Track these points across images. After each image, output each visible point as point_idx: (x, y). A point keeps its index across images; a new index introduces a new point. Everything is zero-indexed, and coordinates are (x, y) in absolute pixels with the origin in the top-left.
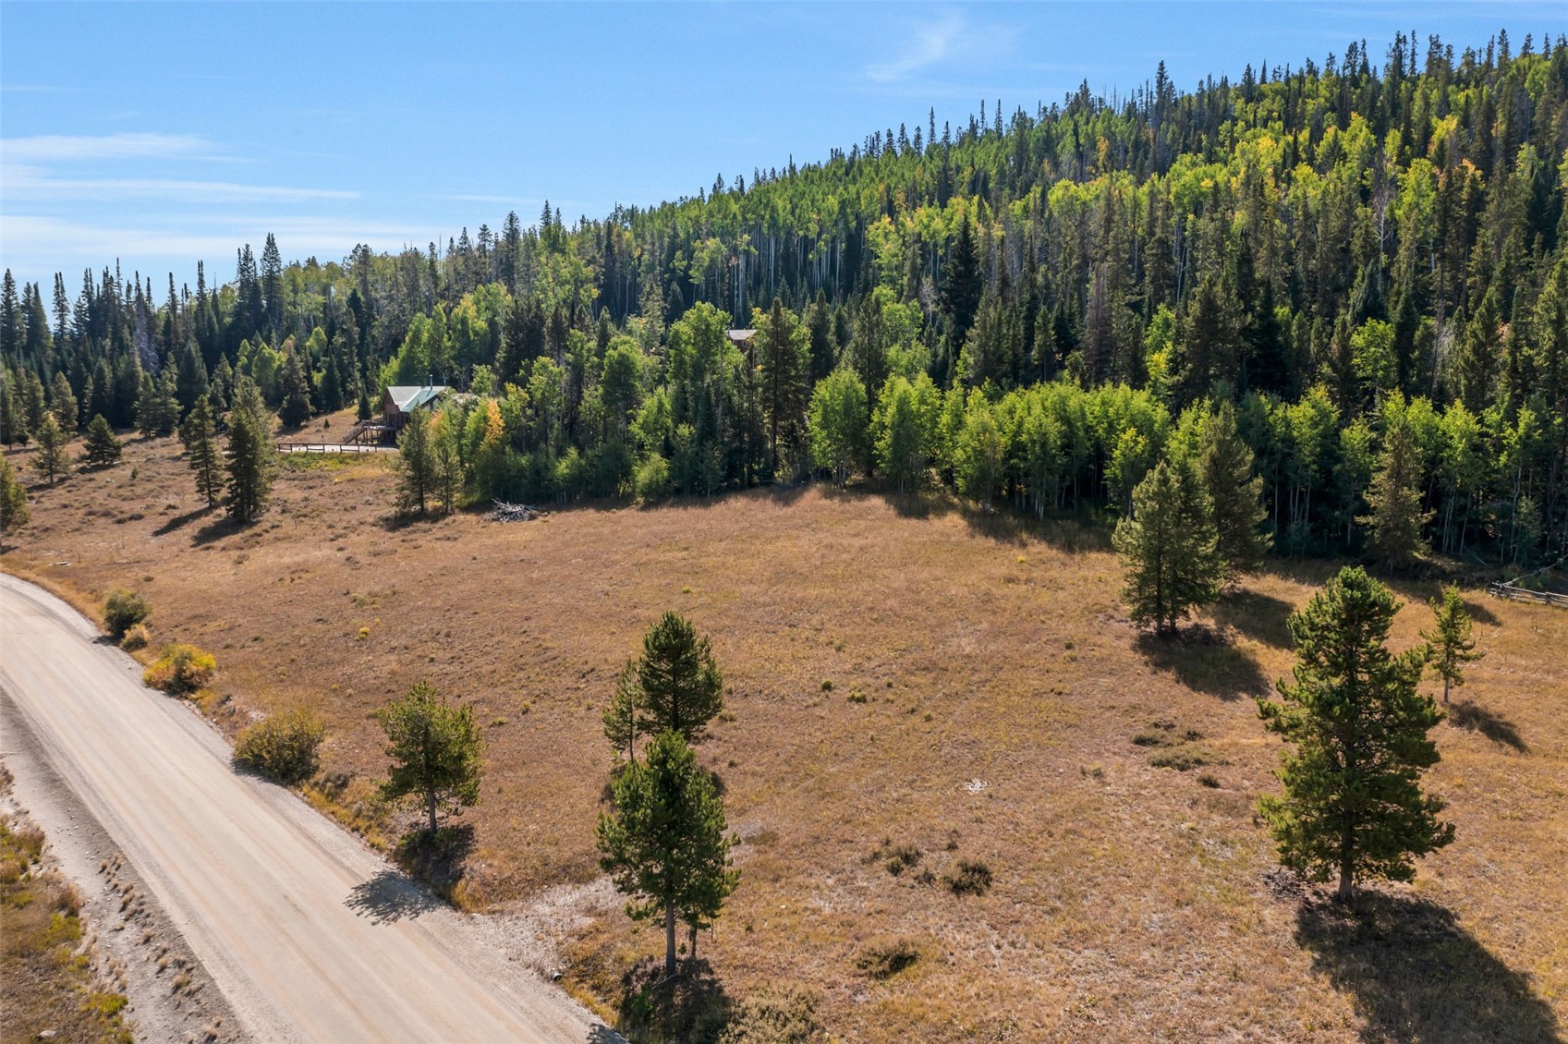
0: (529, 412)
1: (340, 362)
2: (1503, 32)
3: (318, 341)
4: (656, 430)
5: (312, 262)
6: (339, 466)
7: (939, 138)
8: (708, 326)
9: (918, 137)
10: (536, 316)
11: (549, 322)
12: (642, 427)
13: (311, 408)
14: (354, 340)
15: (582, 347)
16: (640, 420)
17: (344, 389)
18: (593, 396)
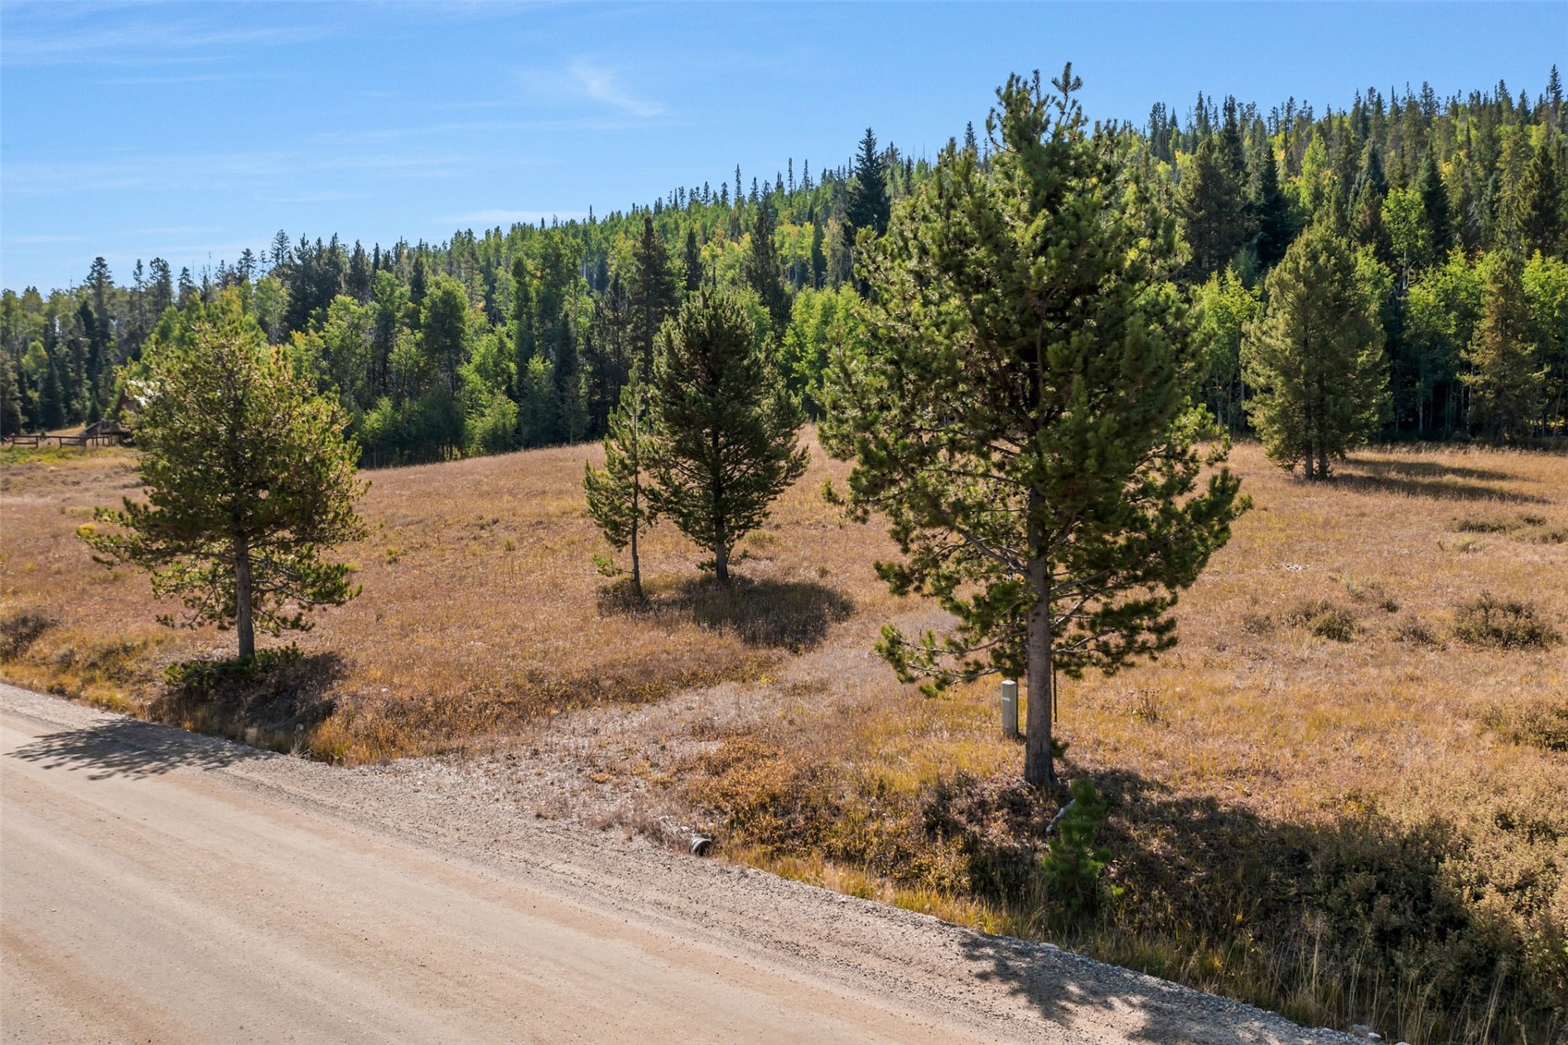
0: (324, 364)
1: (64, 378)
2: (1292, 99)
3: (36, 358)
4: (498, 375)
5: (32, 293)
6: (57, 461)
7: (746, 192)
8: (559, 256)
9: (725, 193)
10: (330, 262)
11: (347, 268)
12: (481, 370)
13: (23, 419)
14: (83, 353)
15: (393, 291)
16: (477, 359)
17: (68, 406)
18: (406, 343)
